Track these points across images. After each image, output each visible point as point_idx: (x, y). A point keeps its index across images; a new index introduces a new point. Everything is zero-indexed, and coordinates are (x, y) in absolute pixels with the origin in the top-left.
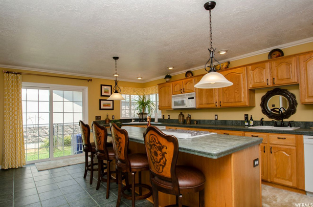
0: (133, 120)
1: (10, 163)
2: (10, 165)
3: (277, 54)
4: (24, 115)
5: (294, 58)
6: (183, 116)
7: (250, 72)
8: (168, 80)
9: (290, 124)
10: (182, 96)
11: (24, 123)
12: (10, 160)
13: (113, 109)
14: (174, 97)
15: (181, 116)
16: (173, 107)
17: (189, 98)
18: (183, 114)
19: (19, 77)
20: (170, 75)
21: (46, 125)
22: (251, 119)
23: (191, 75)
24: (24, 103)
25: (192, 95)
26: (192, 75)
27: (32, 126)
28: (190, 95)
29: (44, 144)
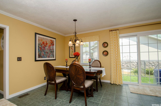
1: (114, 81)
2: (114, 82)
4: (121, 54)
11: (121, 59)
12: (114, 79)
19: (118, 32)
21: (134, 61)
24: (121, 47)
27: (126, 61)
29: (132, 71)
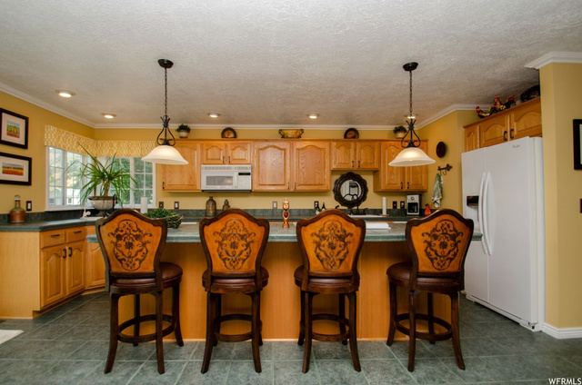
0: (85, 214)
3: (352, 134)
5: (377, 144)
6: (215, 203)
7: (334, 149)
8: (184, 134)
9: (365, 212)
10: (224, 168)
13: (29, 183)
14: (206, 168)
15: (211, 203)
16: (204, 186)
17: (240, 174)
18: (214, 199)
20: (189, 125)
22: (324, 207)
23: (232, 135)
25: (247, 168)
26: (235, 136)
28: (243, 168)
